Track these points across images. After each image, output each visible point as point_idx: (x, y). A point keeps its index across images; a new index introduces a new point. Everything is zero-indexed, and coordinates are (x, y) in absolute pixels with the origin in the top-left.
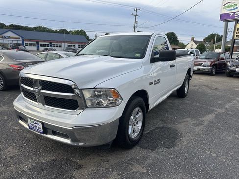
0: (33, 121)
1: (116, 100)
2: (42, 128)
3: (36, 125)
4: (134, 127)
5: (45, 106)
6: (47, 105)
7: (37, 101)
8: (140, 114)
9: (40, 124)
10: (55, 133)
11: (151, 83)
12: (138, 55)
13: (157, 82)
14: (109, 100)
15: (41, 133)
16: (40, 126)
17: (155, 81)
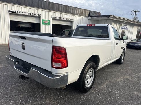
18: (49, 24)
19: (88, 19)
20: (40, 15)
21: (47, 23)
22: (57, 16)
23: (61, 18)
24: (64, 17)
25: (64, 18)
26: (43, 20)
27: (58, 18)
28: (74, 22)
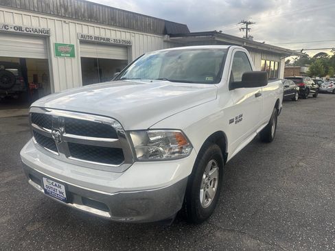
0: (51, 182)
1: (182, 148)
2: (64, 194)
3: (56, 188)
4: (207, 190)
5: (70, 158)
6: (73, 156)
7: (57, 151)
8: (215, 169)
9: (63, 187)
10: (85, 202)
11: (231, 121)
12: (210, 79)
13: (239, 119)
14: (171, 149)
15: (63, 200)
16: (63, 189)
17: (236, 118)
18: (73, 55)
19: (165, 41)
20: (48, 32)
21: (67, 52)
22: (91, 33)
23: (101, 38)
24: (108, 36)
25: (108, 39)
26: (57, 45)
27: (93, 40)
28: (133, 47)
